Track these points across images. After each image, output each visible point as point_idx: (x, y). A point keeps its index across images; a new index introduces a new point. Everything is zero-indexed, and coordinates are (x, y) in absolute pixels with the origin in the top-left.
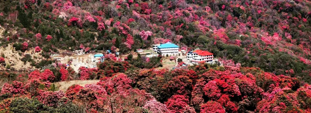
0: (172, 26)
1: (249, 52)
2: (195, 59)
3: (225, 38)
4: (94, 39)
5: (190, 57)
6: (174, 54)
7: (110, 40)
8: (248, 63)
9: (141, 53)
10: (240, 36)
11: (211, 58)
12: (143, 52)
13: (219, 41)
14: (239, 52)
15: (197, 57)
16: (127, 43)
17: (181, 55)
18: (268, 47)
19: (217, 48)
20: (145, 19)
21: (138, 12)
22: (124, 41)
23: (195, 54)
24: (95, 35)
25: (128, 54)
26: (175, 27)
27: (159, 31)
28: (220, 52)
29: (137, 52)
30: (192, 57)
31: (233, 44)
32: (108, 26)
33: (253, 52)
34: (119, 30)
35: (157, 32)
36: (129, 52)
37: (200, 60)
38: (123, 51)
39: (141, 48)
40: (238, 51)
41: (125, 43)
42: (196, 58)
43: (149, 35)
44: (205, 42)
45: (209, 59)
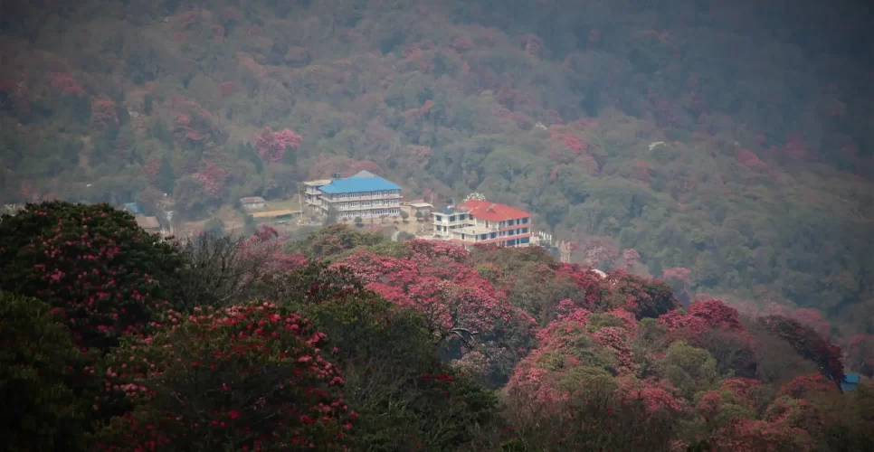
0: (391, 111)
1: (682, 207)
2: (463, 235)
3: (593, 155)
4: (75, 161)
5: (445, 228)
6: (383, 217)
7: (137, 165)
8: (678, 249)
9: (256, 215)
10: (652, 146)
11: (525, 230)
12: (268, 210)
13: (570, 165)
14: (645, 208)
15: (470, 225)
16: (205, 173)
17: (412, 219)
18: (760, 187)
19: (559, 194)
20: (286, 85)
21: (260, 56)
22: (191, 169)
23: (462, 217)
24: (81, 145)
25: (209, 216)
26: (402, 114)
27: (339, 130)
28: (572, 208)
29: (243, 211)
30: (453, 227)
31: (625, 177)
32: (134, 110)
33: (700, 209)
34: (171, 128)
35: (331, 135)
36: (213, 211)
37: (484, 237)
38: (190, 205)
39: (258, 194)
40: (642, 206)
41: (195, 176)
42: (467, 230)
43: (288, 146)
44: (518, 172)
45: (515, 235)
